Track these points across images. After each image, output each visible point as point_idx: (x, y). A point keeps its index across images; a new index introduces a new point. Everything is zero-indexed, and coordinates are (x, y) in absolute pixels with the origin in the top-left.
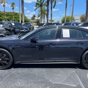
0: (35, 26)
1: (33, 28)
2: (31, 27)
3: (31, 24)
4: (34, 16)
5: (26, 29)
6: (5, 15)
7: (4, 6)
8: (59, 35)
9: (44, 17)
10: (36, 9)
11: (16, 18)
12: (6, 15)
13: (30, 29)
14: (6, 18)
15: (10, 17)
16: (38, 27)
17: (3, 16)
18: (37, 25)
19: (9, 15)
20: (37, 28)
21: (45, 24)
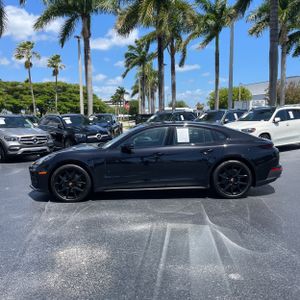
0: (125, 124)
1: (120, 128)
2: (114, 125)
3: (115, 119)
4: (122, 92)
5: (102, 132)
6: (30, 94)
7: (28, 65)
8: (171, 138)
9: (152, 94)
10: (126, 73)
11: (63, 100)
12: (35, 93)
13: (112, 131)
14: (34, 101)
15: (46, 97)
16: (134, 124)
17: (24, 97)
18: (130, 119)
19: (43, 93)
20: (131, 127)
21: (152, 118)
